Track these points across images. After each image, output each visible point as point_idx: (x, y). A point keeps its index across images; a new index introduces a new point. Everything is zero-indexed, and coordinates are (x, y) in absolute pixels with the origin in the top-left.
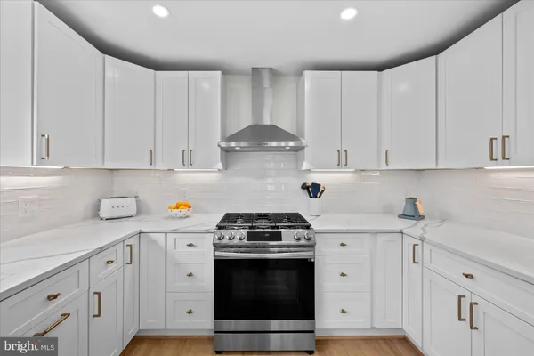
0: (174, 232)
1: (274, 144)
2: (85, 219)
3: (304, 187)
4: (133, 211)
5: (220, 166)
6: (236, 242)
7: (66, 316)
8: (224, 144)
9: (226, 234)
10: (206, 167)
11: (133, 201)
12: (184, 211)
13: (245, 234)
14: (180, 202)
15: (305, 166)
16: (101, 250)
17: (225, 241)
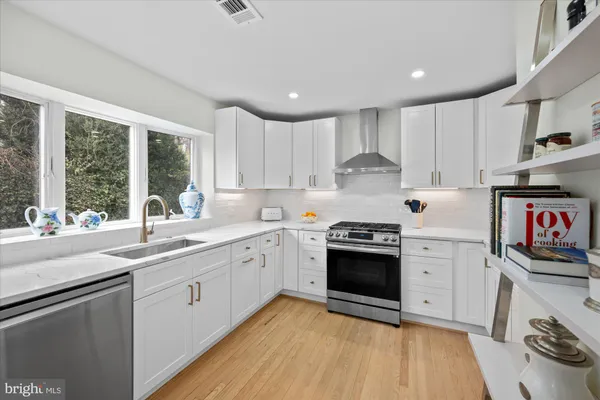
0: (303, 229)
1: (377, 169)
2: (254, 220)
3: (407, 203)
4: (280, 217)
5: (335, 186)
6: (341, 238)
7: (252, 259)
8: (340, 171)
9: (335, 232)
10: (326, 187)
11: (279, 210)
12: (311, 218)
13: (347, 233)
14: (309, 212)
15: (403, 185)
16: (265, 233)
17: (334, 237)
